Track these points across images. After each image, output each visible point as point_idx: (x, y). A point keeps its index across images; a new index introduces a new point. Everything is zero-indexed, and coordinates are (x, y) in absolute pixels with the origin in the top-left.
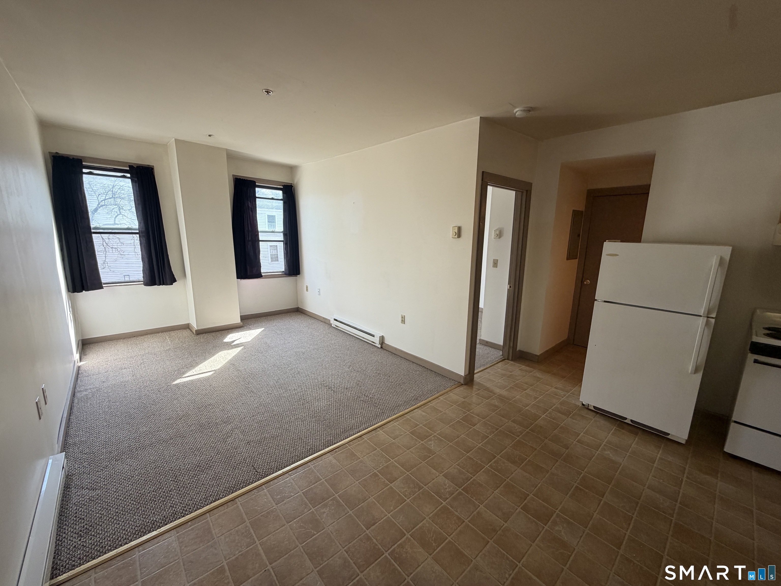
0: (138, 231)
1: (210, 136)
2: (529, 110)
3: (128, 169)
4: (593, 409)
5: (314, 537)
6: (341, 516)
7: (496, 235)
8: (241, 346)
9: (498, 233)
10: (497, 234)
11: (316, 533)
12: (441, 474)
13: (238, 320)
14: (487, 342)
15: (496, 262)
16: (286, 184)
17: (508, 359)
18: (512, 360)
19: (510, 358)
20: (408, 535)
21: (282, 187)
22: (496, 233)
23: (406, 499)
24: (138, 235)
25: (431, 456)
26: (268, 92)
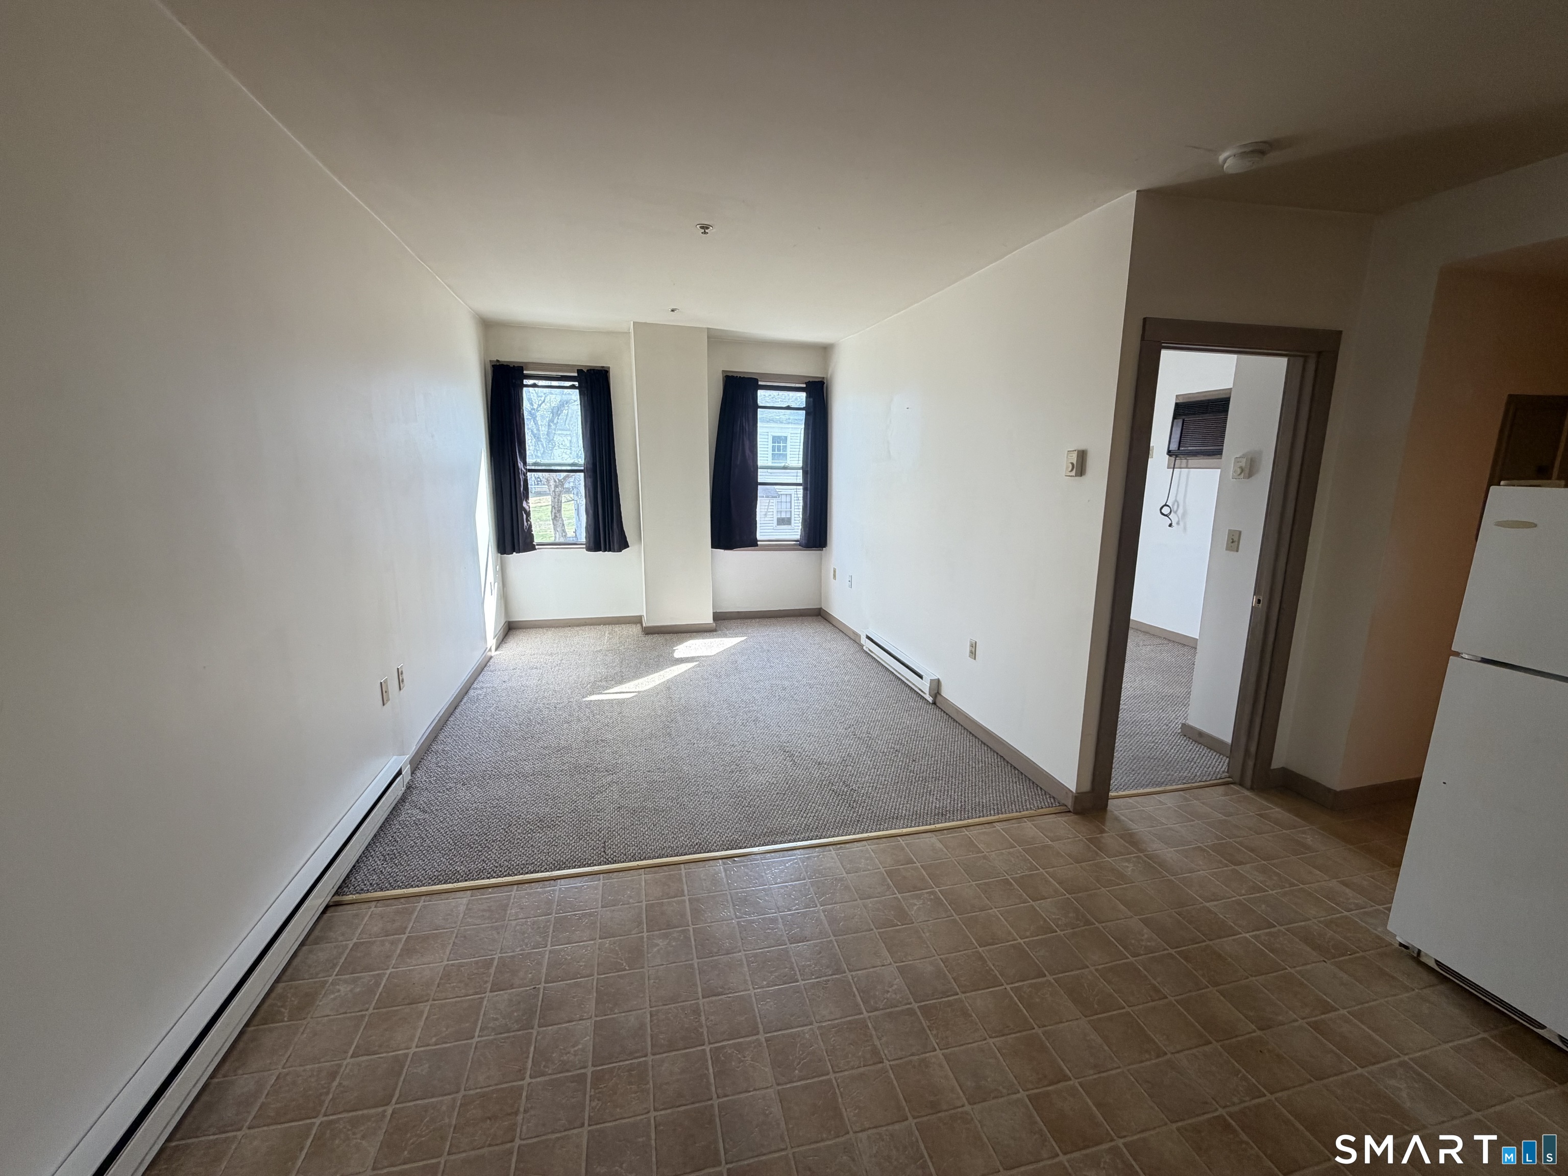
0: (582, 468)
1: (673, 311)
2: (1260, 150)
3: (576, 374)
4: (1432, 964)
5: (623, 973)
6: (677, 961)
7: (1239, 471)
8: (696, 661)
9: (1243, 464)
10: (1241, 468)
11: (627, 968)
12: (895, 962)
13: (709, 620)
14: (1201, 734)
15: (1236, 539)
16: (811, 380)
17: (1241, 784)
18: (1251, 789)
19: (1248, 781)
20: (762, 1037)
21: (804, 386)
22: (1240, 464)
23: (800, 979)
24: (582, 474)
25: (898, 925)
26: (705, 228)
